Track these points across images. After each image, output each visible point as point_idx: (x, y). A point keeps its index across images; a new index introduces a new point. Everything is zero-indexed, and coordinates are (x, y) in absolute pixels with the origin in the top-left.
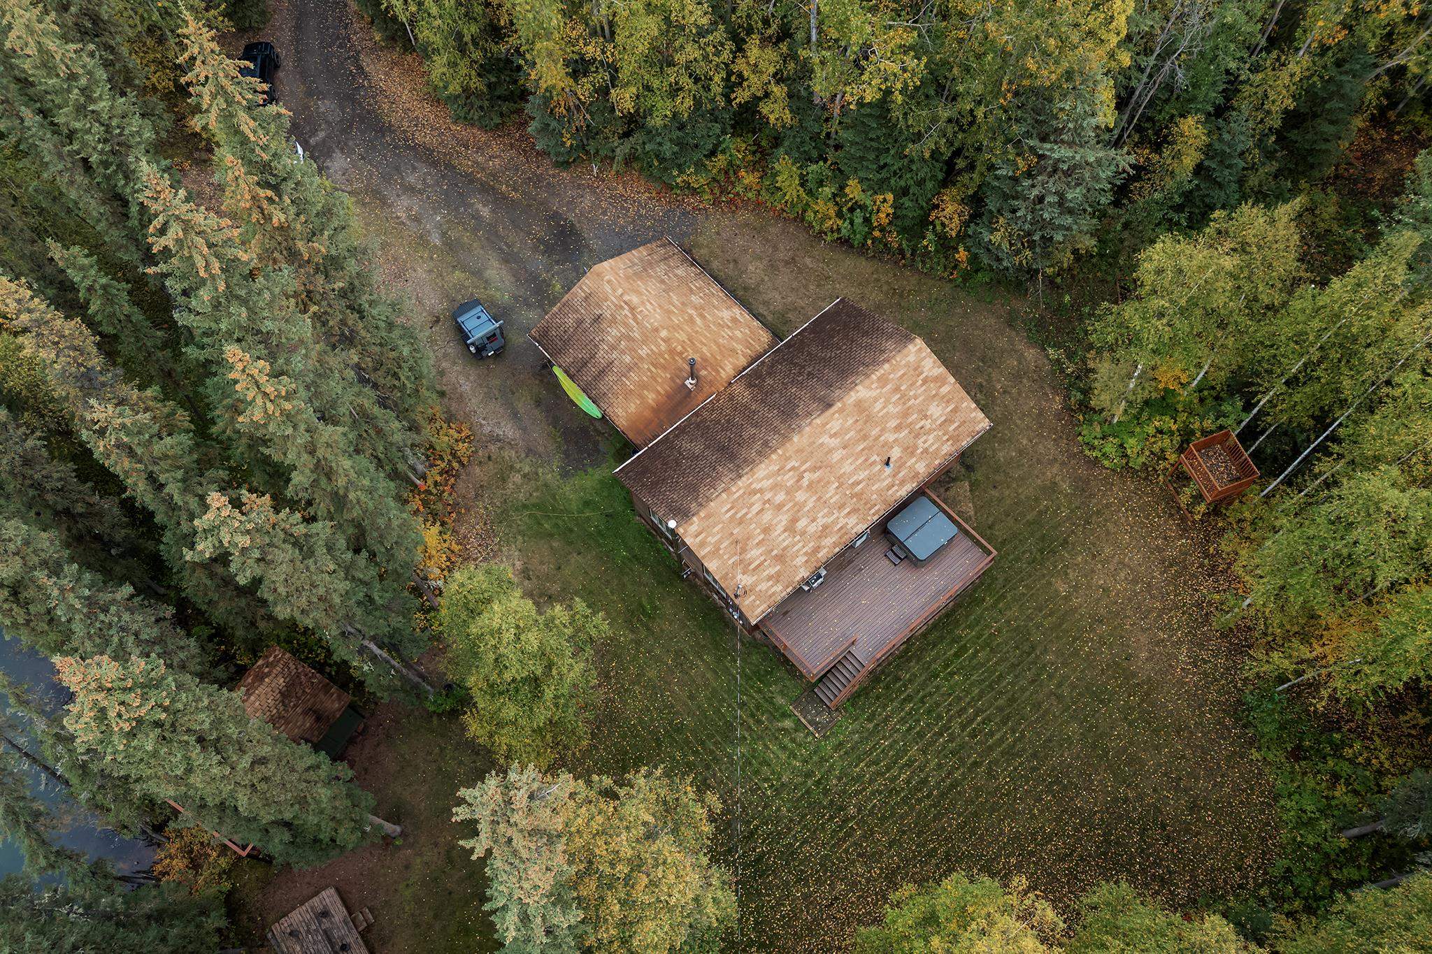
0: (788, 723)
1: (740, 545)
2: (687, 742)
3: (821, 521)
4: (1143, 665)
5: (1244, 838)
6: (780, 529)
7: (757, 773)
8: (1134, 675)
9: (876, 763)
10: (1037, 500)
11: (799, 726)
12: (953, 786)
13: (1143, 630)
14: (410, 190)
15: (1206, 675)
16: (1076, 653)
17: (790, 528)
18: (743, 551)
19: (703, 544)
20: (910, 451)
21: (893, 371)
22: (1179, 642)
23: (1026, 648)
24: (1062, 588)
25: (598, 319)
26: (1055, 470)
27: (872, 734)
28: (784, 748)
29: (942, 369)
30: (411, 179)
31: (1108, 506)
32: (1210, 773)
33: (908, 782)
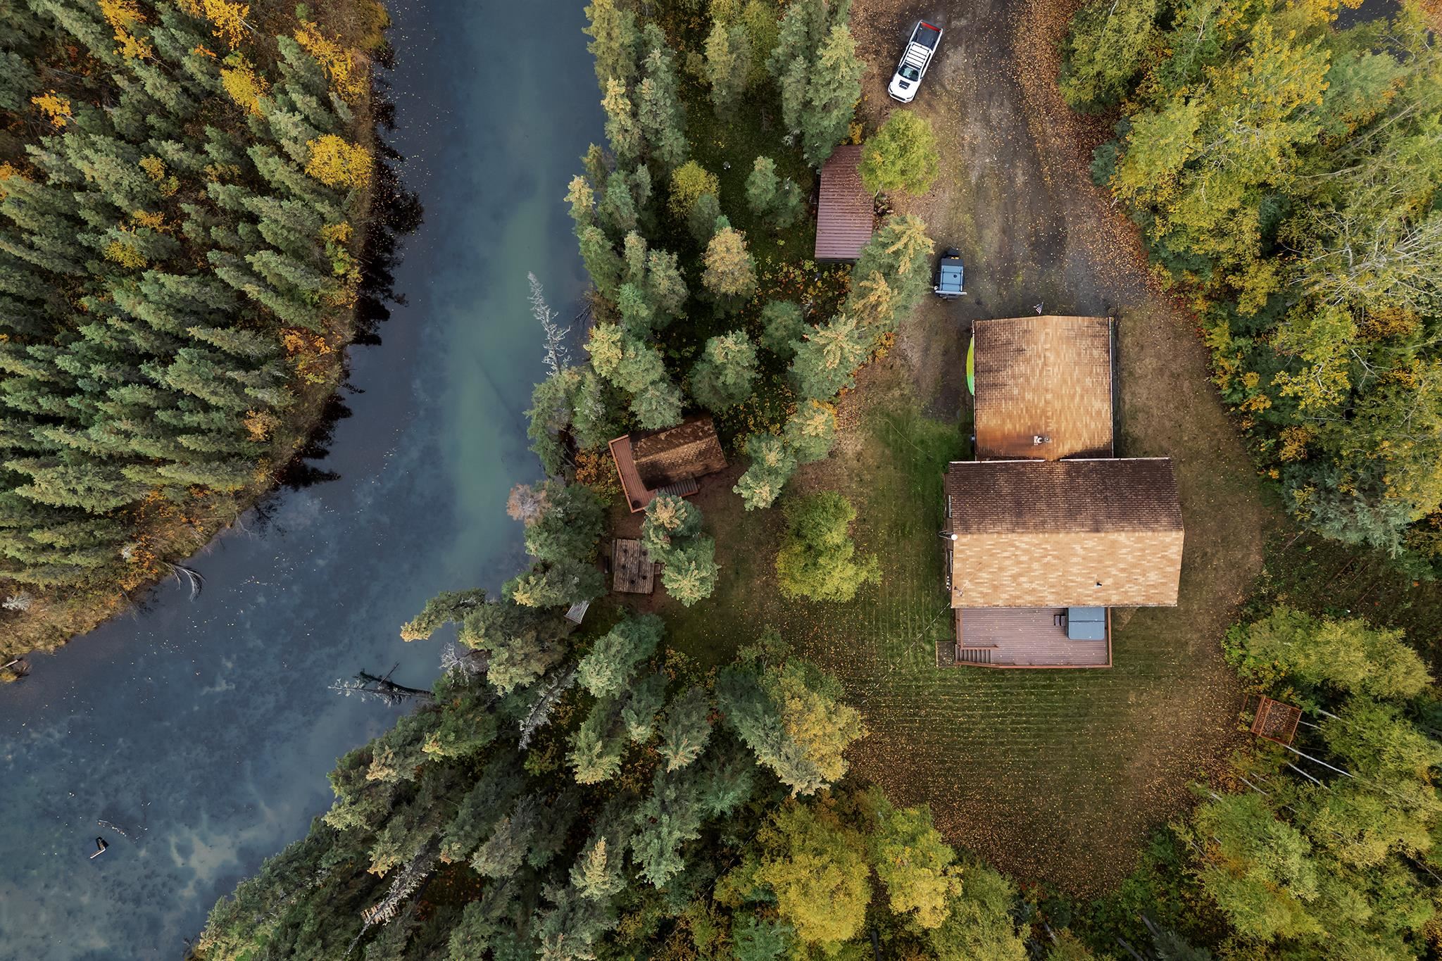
0: (928, 647)
1: (981, 566)
2: (870, 614)
3: (1034, 586)
4: (1131, 769)
5: (1095, 877)
6: (1009, 573)
7: (892, 657)
8: (1122, 769)
9: (954, 702)
10: (1168, 644)
11: (932, 653)
12: (981, 743)
13: (1151, 753)
14: (986, 120)
15: (1158, 798)
16: (1104, 735)
17: (1014, 578)
18: (980, 570)
19: (961, 551)
20: (1117, 585)
21: (1151, 539)
22: (1162, 774)
23: (1082, 712)
24: (1132, 698)
25: (1020, 351)
26: (1195, 636)
27: (965, 687)
28: (916, 658)
29: (1180, 558)
30: (994, 112)
31: (1203, 679)
32: (1111, 840)
33: (961, 723)
